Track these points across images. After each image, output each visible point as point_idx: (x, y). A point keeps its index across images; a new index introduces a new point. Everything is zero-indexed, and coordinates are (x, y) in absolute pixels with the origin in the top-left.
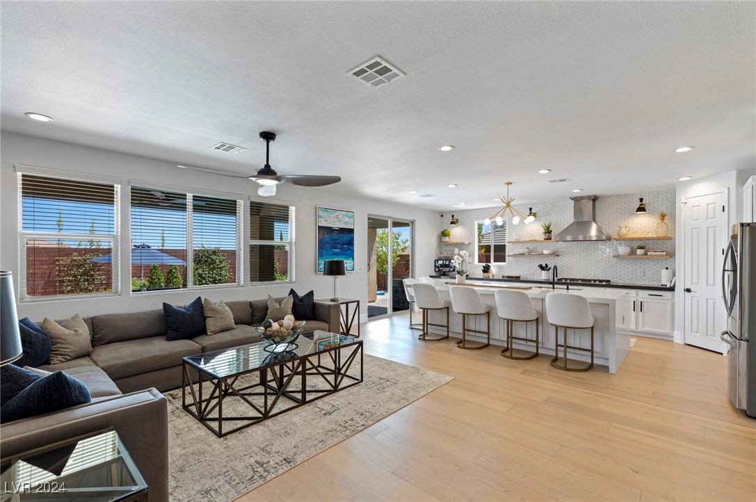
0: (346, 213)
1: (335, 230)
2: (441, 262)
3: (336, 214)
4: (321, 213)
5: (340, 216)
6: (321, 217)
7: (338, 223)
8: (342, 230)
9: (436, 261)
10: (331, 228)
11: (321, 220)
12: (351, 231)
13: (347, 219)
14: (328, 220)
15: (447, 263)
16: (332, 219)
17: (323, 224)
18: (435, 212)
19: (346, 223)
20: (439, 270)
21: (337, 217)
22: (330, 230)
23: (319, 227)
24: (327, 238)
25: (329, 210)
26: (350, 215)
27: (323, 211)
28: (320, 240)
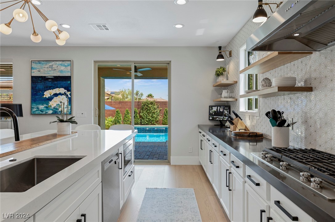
0: (60, 62)
1: (49, 78)
2: (215, 109)
3: (51, 64)
4: (34, 65)
5: (54, 66)
6: (35, 69)
7: (52, 72)
9: (211, 107)
10: (45, 77)
11: (34, 71)
12: (68, 78)
13: (63, 68)
14: (42, 70)
15: (221, 110)
16: (46, 69)
17: (36, 74)
18: (209, 48)
19: (61, 71)
20: (213, 118)
21: (51, 67)
23: (32, 77)
24: (40, 86)
25: (43, 62)
26: (66, 64)
27: (36, 63)
28: (33, 88)
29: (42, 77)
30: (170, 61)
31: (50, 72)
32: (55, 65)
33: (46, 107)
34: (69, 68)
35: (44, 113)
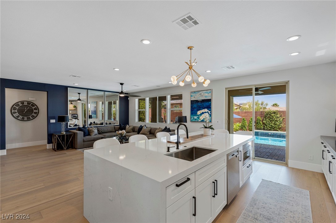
0: (205, 91)
1: (200, 101)
3: (200, 93)
6: (193, 96)
7: (201, 97)
8: (203, 101)
10: (197, 100)
11: (192, 97)
12: (210, 100)
13: (207, 94)
14: (196, 97)
16: (198, 96)
17: (193, 99)
19: (206, 96)
23: (191, 101)
24: (195, 106)
25: (196, 92)
26: (208, 92)
27: (193, 93)
28: (192, 107)
30: (289, 81)
31: (200, 98)
32: (202, 93)
33: (198, 118)
34: (210, 94)
35: (197, 121)
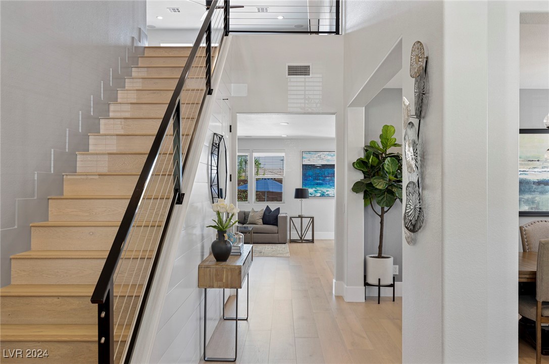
0: (327, 153)
1: (318, 166)
3: (319, 154)
4: (304, 155)
6: (306, 158)
7: (320, 161)
8: (324, 166)
10: (314, 165)
11: (305, 160)
12: (332, 166)
13: (329, 158)
14: (311, 159)
16: (315, 158)
17: (306, 162)
19: (328, 160)
21: (319, 156)
22: (313, 166)
23: (303, 165)
24: (310, 173)
25: (312, 153)
26: (332, 155)
27: (306, 153)
28: (304, 175)
29: (311, 165)
31: (318, 161)
32: (322, 155)
33: (315, 191)
35: (313, 195)
